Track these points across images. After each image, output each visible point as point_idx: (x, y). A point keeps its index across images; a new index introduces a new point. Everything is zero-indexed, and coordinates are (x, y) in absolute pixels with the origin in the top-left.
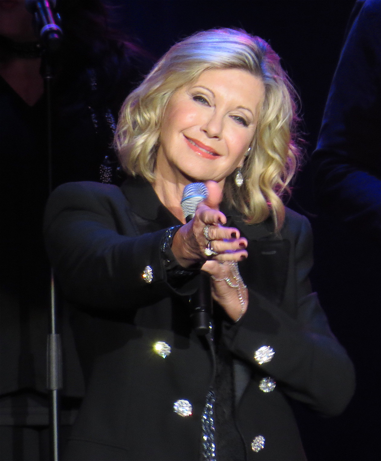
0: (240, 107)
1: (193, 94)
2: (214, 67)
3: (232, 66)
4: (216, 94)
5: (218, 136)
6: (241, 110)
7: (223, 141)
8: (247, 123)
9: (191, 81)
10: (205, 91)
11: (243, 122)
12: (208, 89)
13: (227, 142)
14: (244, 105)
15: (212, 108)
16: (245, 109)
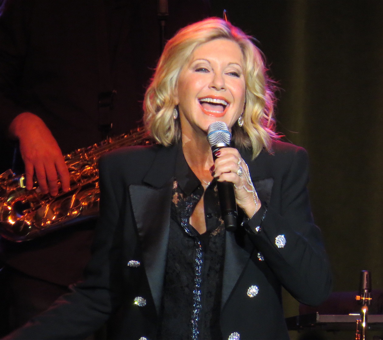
0: (230, 64)
1: (193, 68)
2: (201, 43)
3: (213, 38)
4: (210, 61)
5: (223, 87)
6: (231, 65)
7: (228, 91)
8: (239, 75)
9: (189, 60)
11: (236, 74)
12: (203, 59)
13: (231, 91)
14: (232, 62)
15: (211, 72)
16: (233, 63)
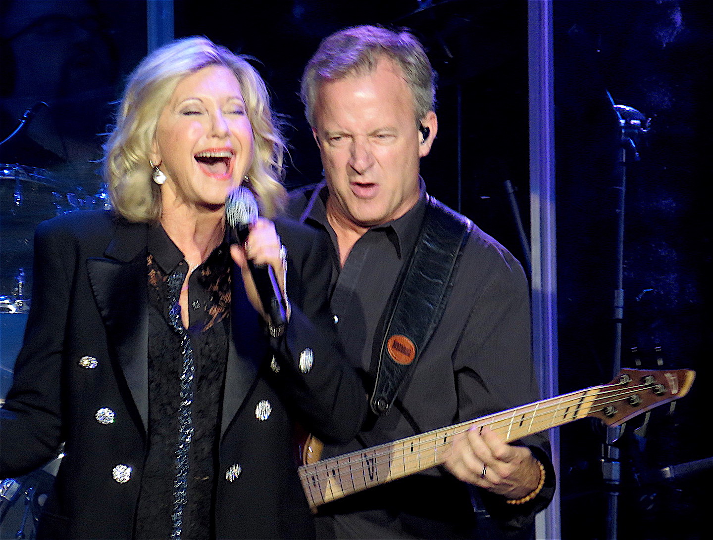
0: (229, 99)
1: (180, 112)
3: (200, 67)
4: (202, 99)
6: (231, 101)
7: (233, 137)
9: (172, 102)
10: (191, 102)
11: (240, 113)
12: (193, 98)
13: (236, 136)
14: (230, 96)
15: (206, 114)
16: (233, 98)
